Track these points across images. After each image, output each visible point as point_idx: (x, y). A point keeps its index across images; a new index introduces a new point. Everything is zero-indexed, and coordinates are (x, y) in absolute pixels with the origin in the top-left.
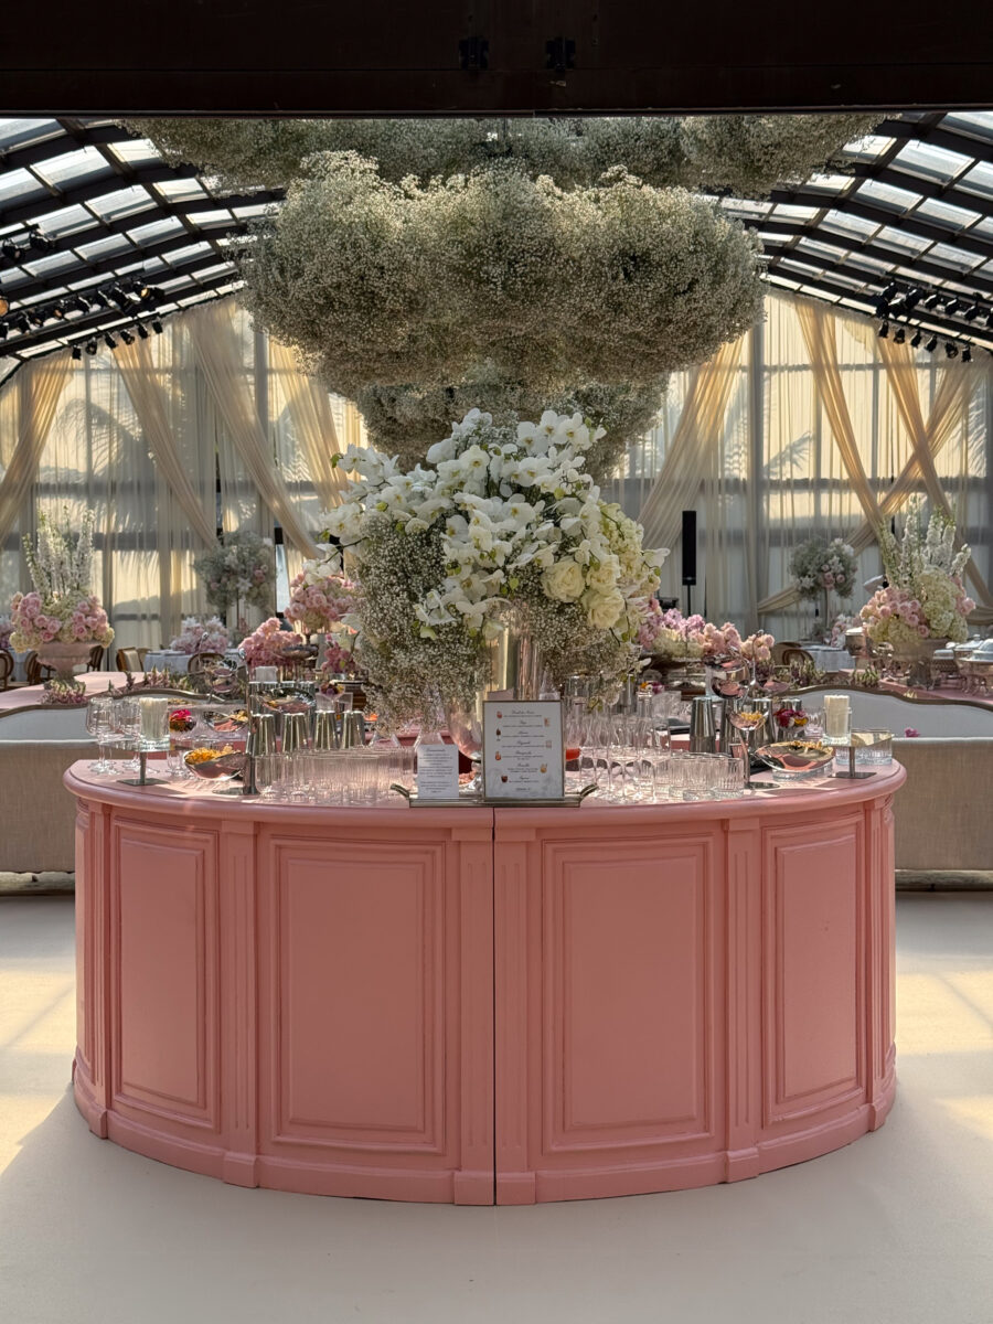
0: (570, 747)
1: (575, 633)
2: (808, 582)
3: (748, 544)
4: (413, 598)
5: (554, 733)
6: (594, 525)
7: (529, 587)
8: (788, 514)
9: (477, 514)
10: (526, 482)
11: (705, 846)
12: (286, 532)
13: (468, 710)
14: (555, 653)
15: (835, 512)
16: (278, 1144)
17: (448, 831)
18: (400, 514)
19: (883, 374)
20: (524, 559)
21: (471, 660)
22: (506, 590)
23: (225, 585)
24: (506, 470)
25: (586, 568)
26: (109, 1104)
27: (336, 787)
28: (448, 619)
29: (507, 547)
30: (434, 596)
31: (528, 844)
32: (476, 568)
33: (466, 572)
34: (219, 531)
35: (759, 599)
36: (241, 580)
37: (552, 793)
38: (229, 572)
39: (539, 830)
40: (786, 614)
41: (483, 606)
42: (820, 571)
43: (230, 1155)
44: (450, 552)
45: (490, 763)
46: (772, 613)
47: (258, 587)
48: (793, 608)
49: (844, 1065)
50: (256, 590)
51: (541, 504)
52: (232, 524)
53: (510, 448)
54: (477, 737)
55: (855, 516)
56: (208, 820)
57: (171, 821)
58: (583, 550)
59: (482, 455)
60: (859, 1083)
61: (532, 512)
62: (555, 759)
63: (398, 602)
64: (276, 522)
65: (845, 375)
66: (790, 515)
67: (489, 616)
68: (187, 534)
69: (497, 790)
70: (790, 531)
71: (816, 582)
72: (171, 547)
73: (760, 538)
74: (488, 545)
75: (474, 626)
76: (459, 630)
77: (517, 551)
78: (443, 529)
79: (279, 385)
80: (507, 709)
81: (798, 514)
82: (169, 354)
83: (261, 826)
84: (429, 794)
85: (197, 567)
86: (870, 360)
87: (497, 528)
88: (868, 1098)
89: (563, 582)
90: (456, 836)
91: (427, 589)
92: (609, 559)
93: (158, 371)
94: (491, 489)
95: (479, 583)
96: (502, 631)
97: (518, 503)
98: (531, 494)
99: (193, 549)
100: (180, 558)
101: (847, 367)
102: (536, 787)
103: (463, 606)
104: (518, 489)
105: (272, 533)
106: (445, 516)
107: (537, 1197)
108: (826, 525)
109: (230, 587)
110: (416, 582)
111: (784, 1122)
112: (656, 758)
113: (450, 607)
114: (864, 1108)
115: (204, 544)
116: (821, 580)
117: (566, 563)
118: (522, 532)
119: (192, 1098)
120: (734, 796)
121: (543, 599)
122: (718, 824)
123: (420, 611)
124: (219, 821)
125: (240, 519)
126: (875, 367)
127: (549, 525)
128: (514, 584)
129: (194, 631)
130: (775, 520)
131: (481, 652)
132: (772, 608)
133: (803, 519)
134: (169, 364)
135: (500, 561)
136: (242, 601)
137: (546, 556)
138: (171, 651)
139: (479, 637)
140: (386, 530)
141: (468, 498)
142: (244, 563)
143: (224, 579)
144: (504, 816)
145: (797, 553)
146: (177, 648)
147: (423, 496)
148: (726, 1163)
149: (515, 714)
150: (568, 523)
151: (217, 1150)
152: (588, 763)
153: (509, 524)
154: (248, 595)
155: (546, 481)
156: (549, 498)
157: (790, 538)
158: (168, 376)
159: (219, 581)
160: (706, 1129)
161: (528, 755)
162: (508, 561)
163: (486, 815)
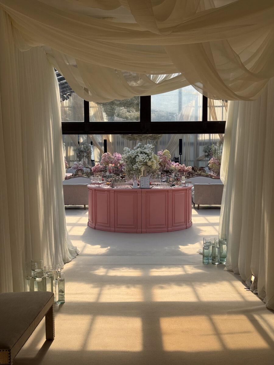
0: (150, 182)
1: (151, 169)
2: (207, 154)
3: (194, 145)
4: (133, 165)
5: (148, 181)
6: (153, 157)
7: (146, 164)
8: (203, 139)
9: (140, 156)
10: (145, 152)
11: (166, 193)
12: (93, 142)
13: (139, 178)
14: (149, 171)
15: (214, 138)
16: (117, 227)
17: (136, 191)
18: (131, 156)
19: (224, 108)
20: (145, 161)
21: (139, 172)
22: (143, 165)
23: (81, 154)
24: (143, 151)
25: (152, 162)
26: (95, 225)
27: (123, 187)
28: (137, 168)
29: (143, 160)
30: (135, 165)
31: (145, 193)
32: (140, 162)
33: (139, 162)
34: (79, 143)
35: (197, 157)
36: (84, 153)
37: (148, 187)
38: (82, 151)
39: (147, 191)
40: (203, 160)
41: (140, 166)
42: (209, 151)
43: (111, 229)
44: (137, 160)
45: (141, 184)
46: (200, 160)
47: (88, 155)
48: (204, 159)
49: (183, 220)
50: (87, 155)
51: (147, 155)
52: (81, 140)
53: (144, 148)
54: (140, 181)
55: (218, 139)
56: (108, 191)
57: (104, 191)
58: (152, 160)
59: (140, 149)
60: (185, 223)
61: (146, 156)
62: (149, 184)
63: (131, 166)
64: (91, 140)
65: (216, 108)
66: (204, 139)
67: (141, 167)
68: (71, 143)
69: (142, 187)
70: (204, 142)
71: (208, 154)
72: (68, 146)
73: (197, 144)
74: (141, 159)
75: (139, 169)
76: (138, 169)
77: (144, 160)
78: (136, 157)
79: (92, 110)
80: (143, 178)
81: (205, 139)
82: (68, 103)
83: (115, 191)
84: (134, 187)
85: (74, 150)
86: (221, 105)
87: (142, 158)
88: (186, 225)
89: (149, 164)
90: (137, 192)
91: (134, 164)
92: (155, 161)
93: (65, 107)
94: (141, 153)
95: (140, 164)
96: (143, 169)
97: (144, 154)
98: (146, 154)
99: (73, 146)
100: (70, 148)
101: (216, 106)
102: (146, 187)
103: (138, 166)
104: (144, 153)
105: (90, 143)
106: (136, 156)
107: (146, 233)
108: (212, 141)
109: (82, 155)
110: (133, 164)
111: (175, 226)
112: (160, 183)
113: (137, 166)
114: (186, 226)
115: (75, 145)
116: (209, 153)
117: (150, 161)
118: (145, 158)
119: (106, 223)
120: (169, 188)
121: (147, 165)
122: (167, 191)
123: (134, 167)
124: (110, 191)
125: (83, 139)
126: (222, 106)
127: (148, 157)
128: (144, 164)
129: (76, 164)
130: (201, 140)
131: (140, 171)
132: (200, 159)
133: (207, 140)
134: (68, 105)
135: (142, 161)
136: (84, 158)
137: (147, 161)
138: (71, 169)
139: (140, 170)
140: (129, 157)
141: (139, 154)
142: (85, 149)
143: (81, 153)
144: (142, 190)
145: (205, 147)
146: (73, 168)
147: (134, 154)
148: (168, 230)
149: (144, 178)
150: (150, 157)
151: (109, 229)
152: (152, 184)
153: (143, 157)
154: (86, 156)
155: (148, 152)
156: (148, 154)
157: (204, 144)
158: (68, 108)
159: (80, 154)
160: (166, 226)
161: (145, 183)
162: (143, 161)
163: (141, 190)
